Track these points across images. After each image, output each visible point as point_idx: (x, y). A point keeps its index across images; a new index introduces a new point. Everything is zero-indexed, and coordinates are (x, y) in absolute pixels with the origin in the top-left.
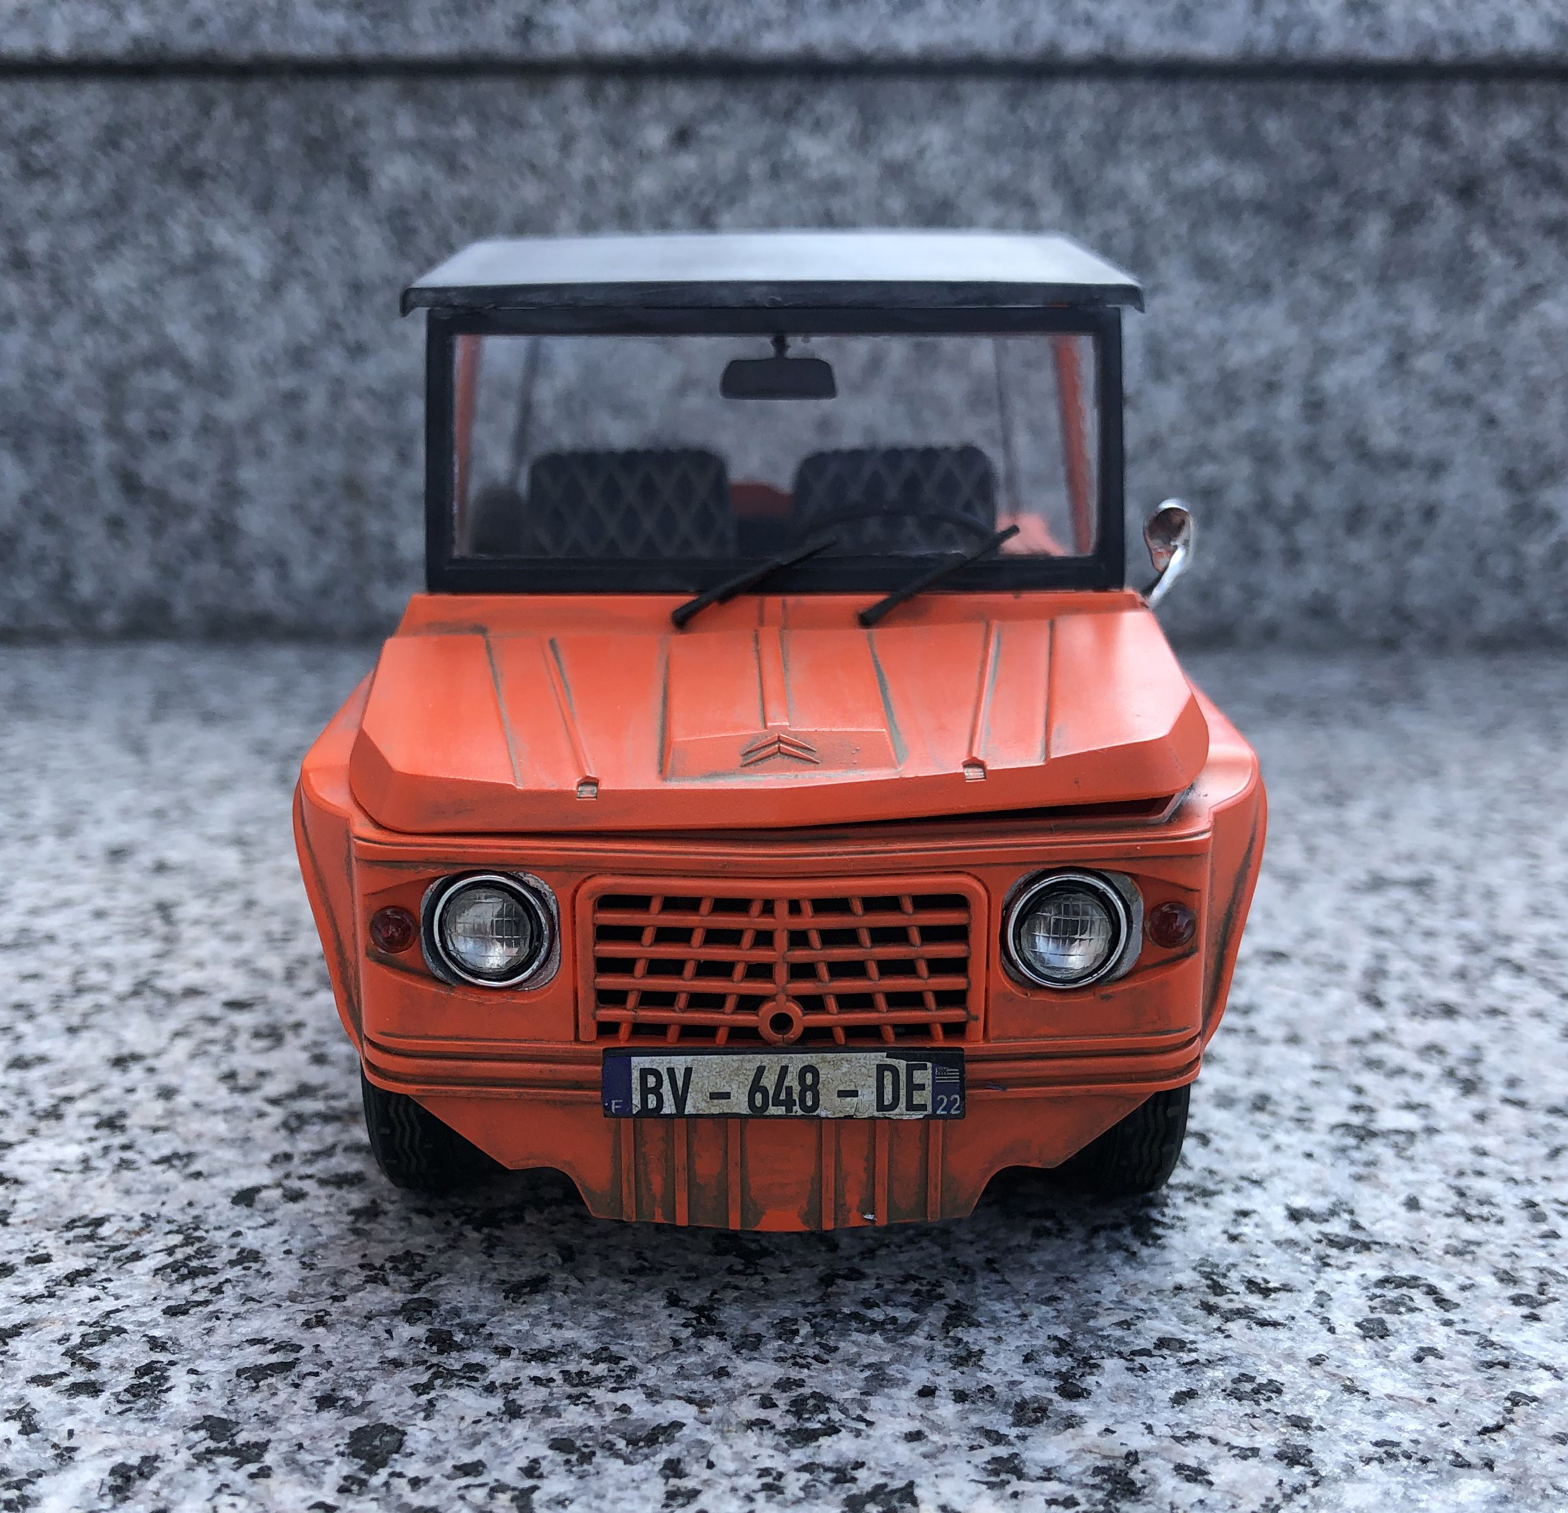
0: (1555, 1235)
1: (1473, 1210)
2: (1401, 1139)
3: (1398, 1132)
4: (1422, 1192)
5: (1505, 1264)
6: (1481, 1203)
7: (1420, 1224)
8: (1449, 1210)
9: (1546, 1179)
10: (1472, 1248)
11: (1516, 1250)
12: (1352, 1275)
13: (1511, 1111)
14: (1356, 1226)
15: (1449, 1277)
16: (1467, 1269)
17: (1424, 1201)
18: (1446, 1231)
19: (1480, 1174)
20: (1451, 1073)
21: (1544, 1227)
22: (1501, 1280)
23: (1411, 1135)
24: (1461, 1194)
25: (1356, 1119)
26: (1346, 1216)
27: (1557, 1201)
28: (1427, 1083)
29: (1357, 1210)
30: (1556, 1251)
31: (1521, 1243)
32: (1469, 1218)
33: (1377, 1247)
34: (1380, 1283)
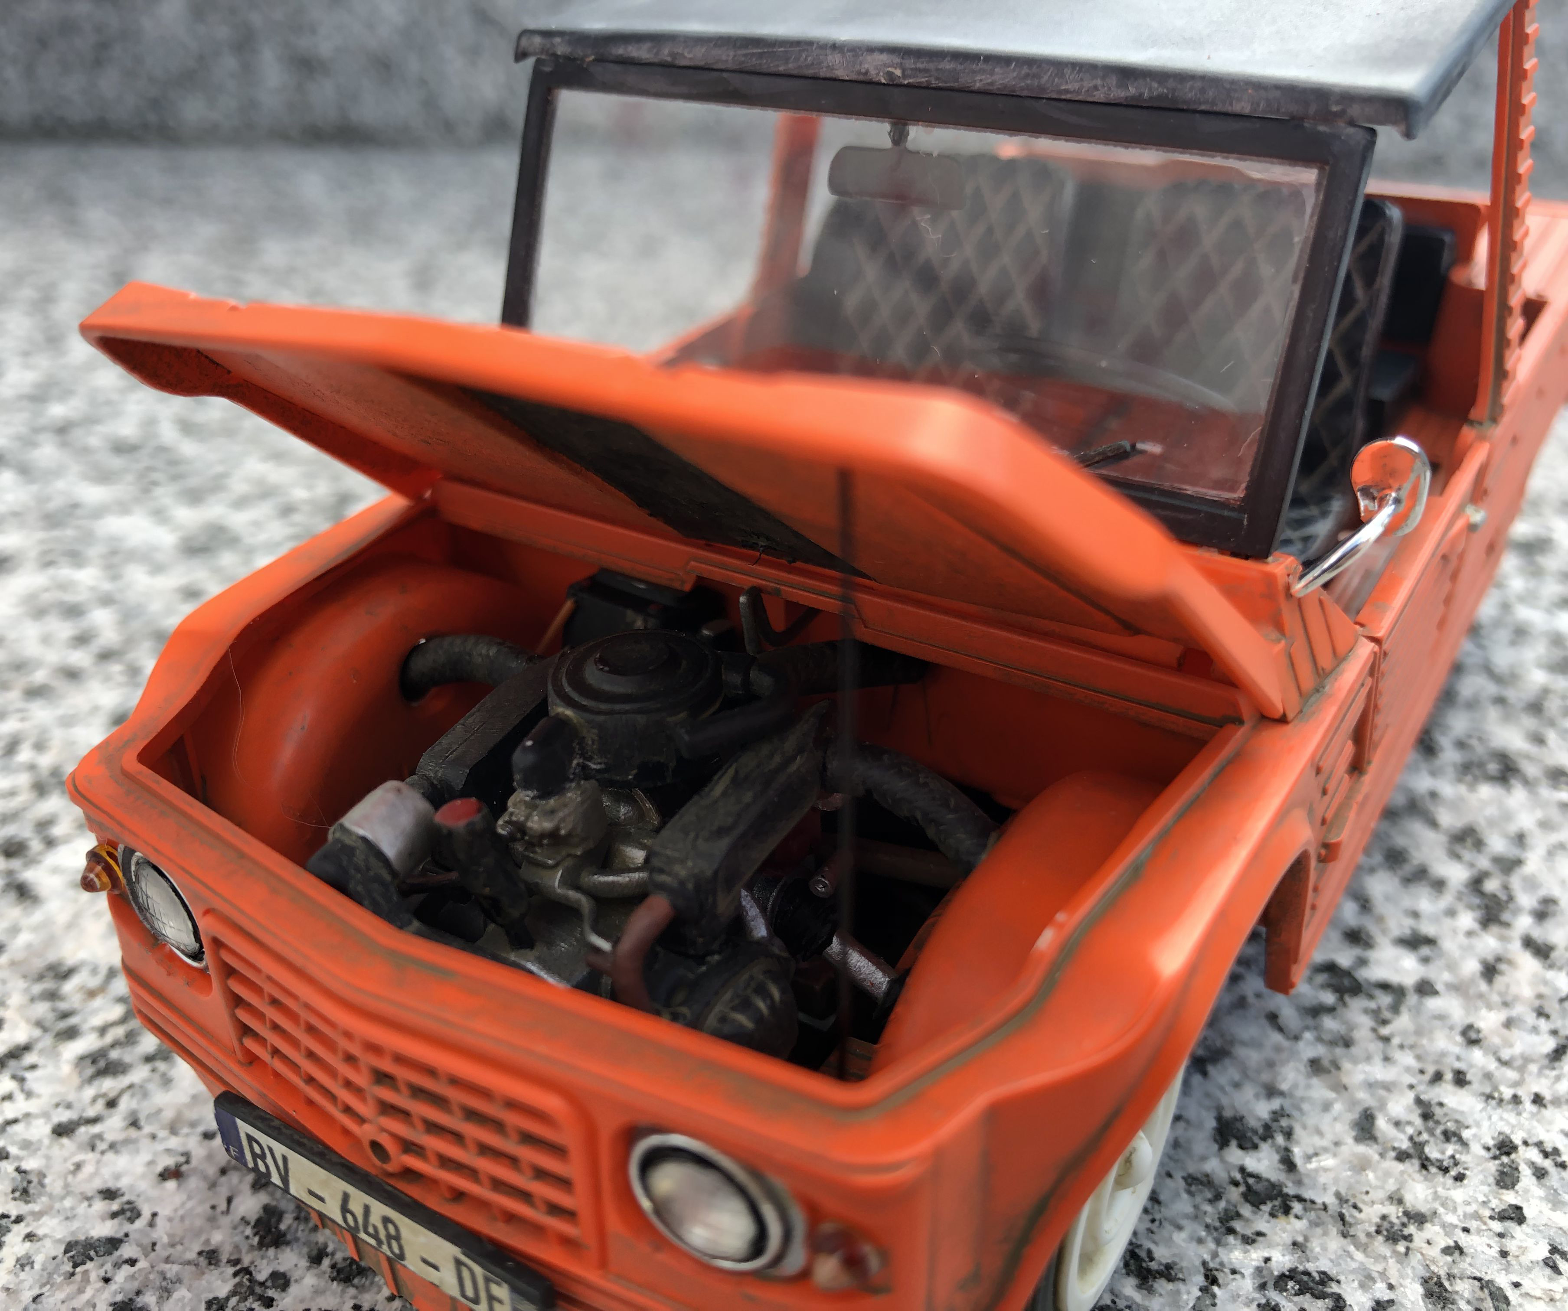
0: (1516, 1215)
1: (1433, 1152)
2: (1385, 1000)
3: (1385, 986)
4: (1383, 1106)
5: (1441, 1269)
6: (1447, 1136)
7: (1361, 1166)
8: (1405, 1145)
9: (1538, 1100)
10: (1412, 1229)
11: (1464, 1240)
12: (1256, 1255)
13: (1528, 963)
14: (1289, 1164)
15: (1367, 1280)
16: (1393, 1268)
17: (1382, 1124)
18: (1391, 1186)
19: (1460, 1079)
20: (1476, 883)
21: (1510, 1198)
22: (1429, 1295)
23: (1397, 992)
24: (1427, 1116)
25: (1345, 958)
26: (1280, 1139)
27: (1539, 1144)
28: (1447, 900)
29: (1298, 1131)
30: (1511, 1246)
31: (1473, 1225)
32: (1425, 1164)
33: (1297, 1207)
34: (1281, 1281)
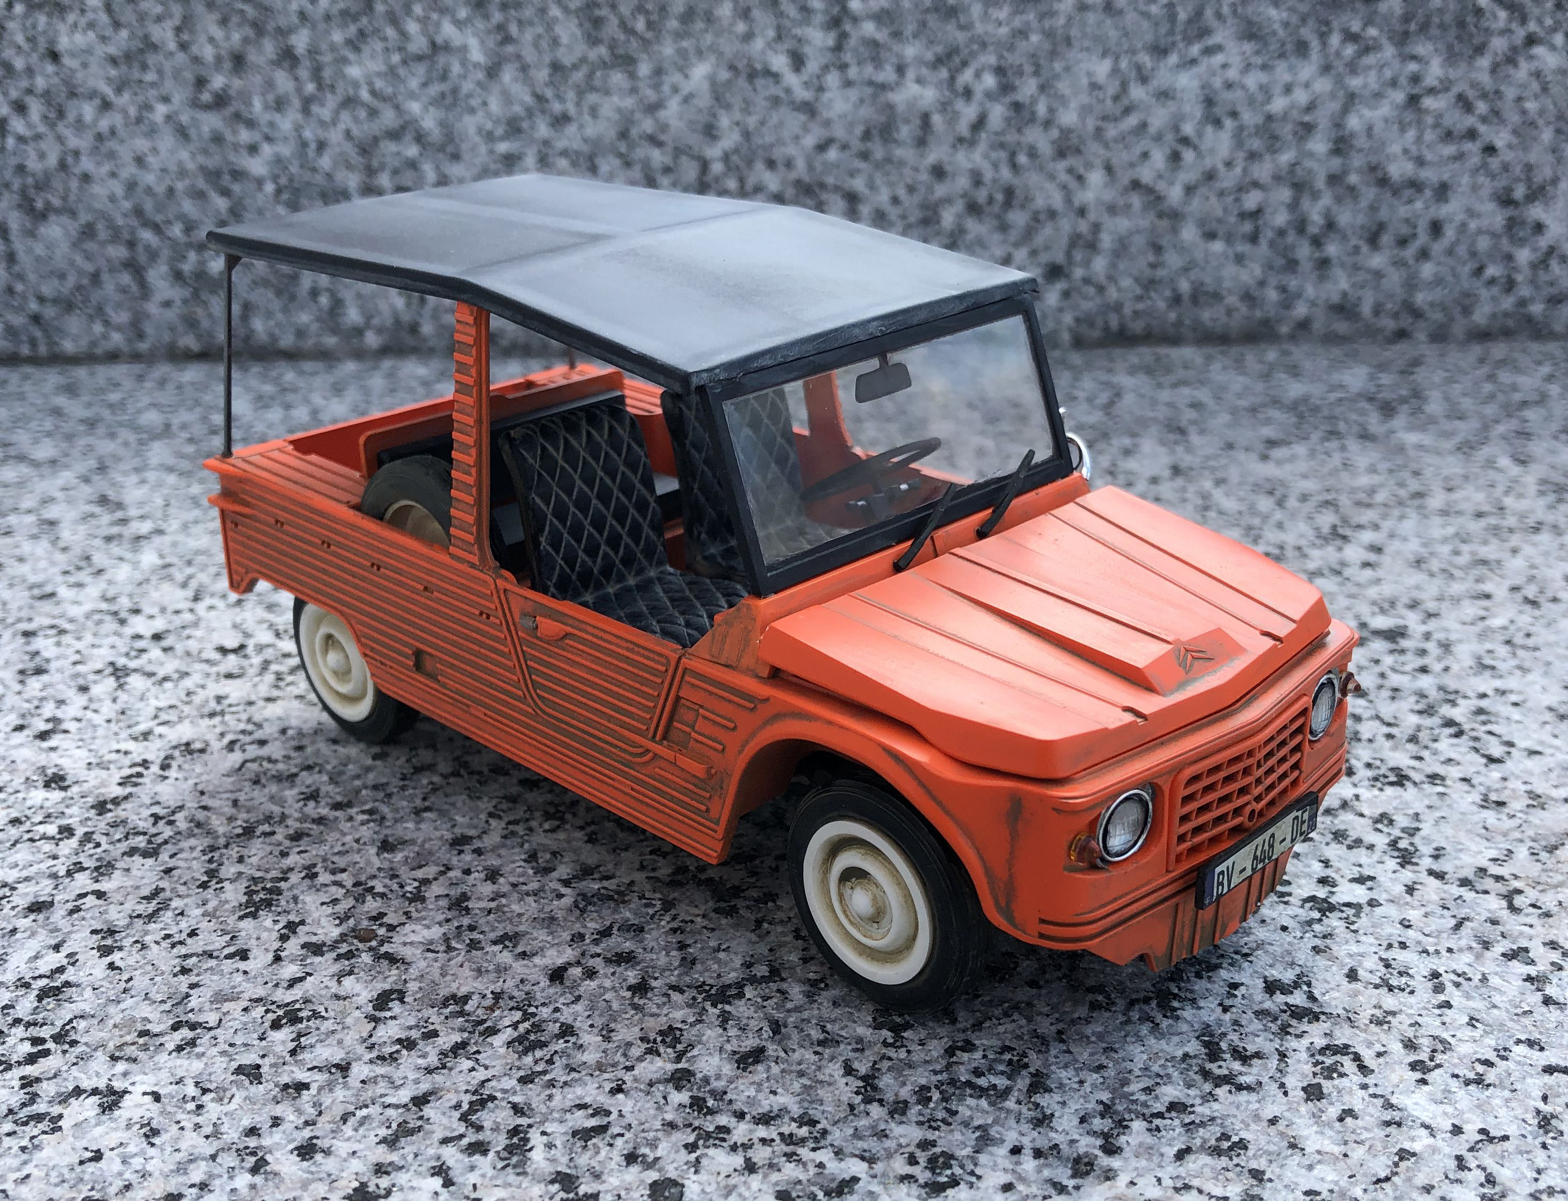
0: (1447, 1005)
1: (1394, 982)
2: (1350, 912)
3: (1348, 905)
4: (1360, 964)
5: (1410, 1033)
6: (1401, 974)
7: (1356, 994)
8: (1378, 981)
9: (1450, 950)
10: (1389, 1018)
11: (1419, 1019)
12: (1305, 1042)
13: (1433, 882)
14: (1311, 997)
15: (1370, 1045)
16: (1383, 1037)
17: (1361, 973)
18: (1374, 1001)
19: (1403, 945)
20: (1393, 844)
21: (1442, 998)
22: (1406, 1047)
23: (1358, 907)
24: (1388, 966)
25: (1321, 893)
26: (1305, 988)
27: (1454, 972)
28: (1376, 856)
29: (1314, 982)
30: (1445, 1019)
31: (1424, 1012)
32: (1391, 989)
33: (1323, 1017)
34: (1322, 1051)
